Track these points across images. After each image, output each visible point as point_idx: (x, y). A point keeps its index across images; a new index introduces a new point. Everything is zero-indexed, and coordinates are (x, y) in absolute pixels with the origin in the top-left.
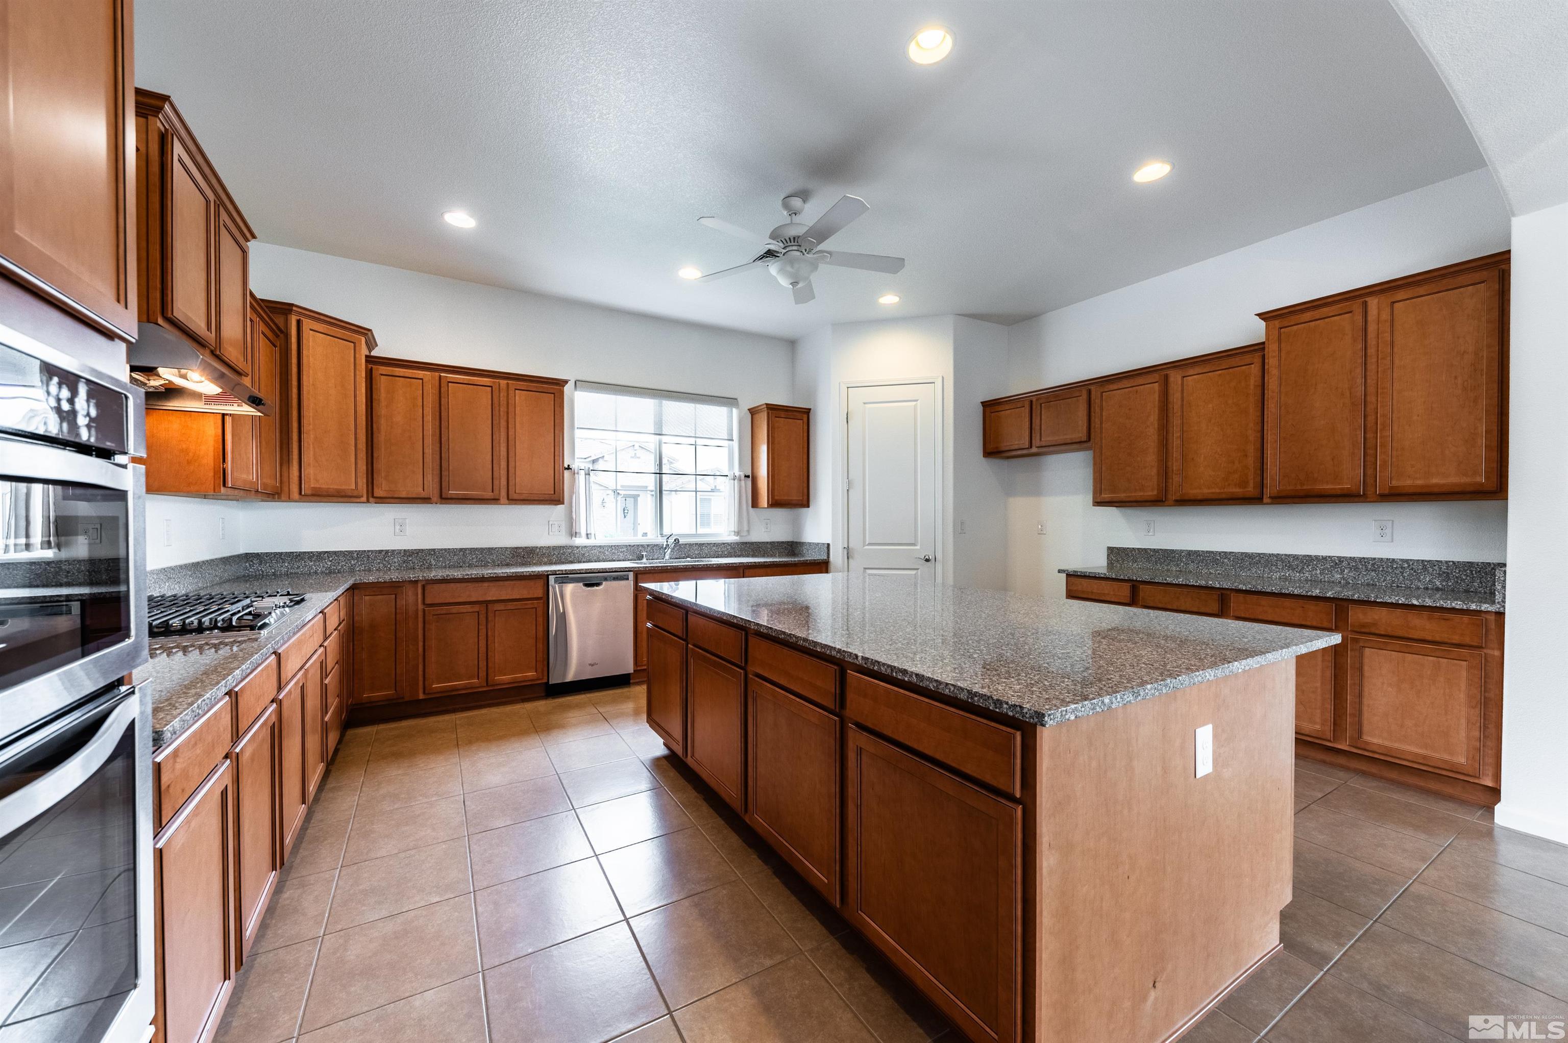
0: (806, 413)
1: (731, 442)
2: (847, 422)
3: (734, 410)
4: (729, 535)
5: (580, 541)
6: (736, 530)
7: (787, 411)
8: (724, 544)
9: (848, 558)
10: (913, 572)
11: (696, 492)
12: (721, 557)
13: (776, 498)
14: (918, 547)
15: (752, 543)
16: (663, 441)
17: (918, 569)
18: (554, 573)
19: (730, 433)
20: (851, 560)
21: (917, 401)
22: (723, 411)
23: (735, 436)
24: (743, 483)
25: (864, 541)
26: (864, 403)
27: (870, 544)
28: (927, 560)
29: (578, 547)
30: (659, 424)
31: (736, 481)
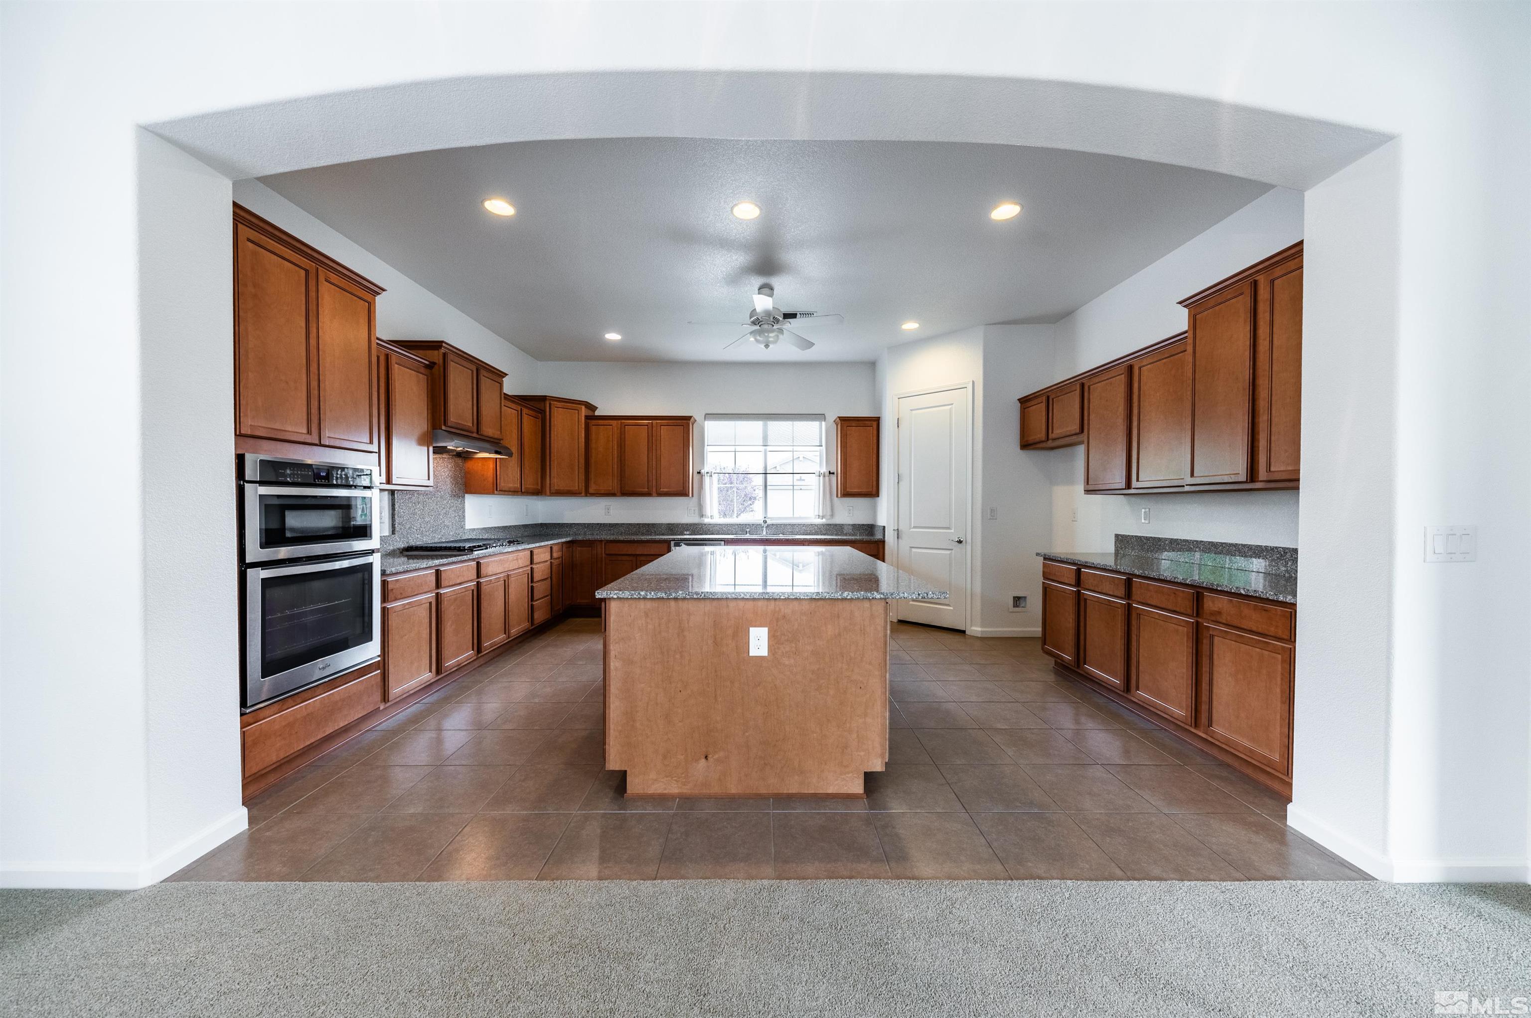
0: (877, 420)
1: (821, 447)
2: (898, 426)
3: (823, 423)
4: (815, 518)
5: (707, 520)
6: (821, 514)
7: (858, 420)
8: (812, 525)
9: (898, 538)
10: (948, 552)
11: (793, 486)
12: (809, 534)
13: (848, 490)
14: (952, 531)
15: (836, 525)
16: (768, 450)
17: (952, 550)
18: (674, 540)
19: (821, 441)
20: (900, 540)
21: (952, 404)
22: (816, 424)
23: (824, 443)
24: (827, 478)
25: (910, 525)
26: (911, 410)
27: (914, 527)
28: (960, 542)
29: (705, 525)
30: (765, 438)
31: (822, 477)
